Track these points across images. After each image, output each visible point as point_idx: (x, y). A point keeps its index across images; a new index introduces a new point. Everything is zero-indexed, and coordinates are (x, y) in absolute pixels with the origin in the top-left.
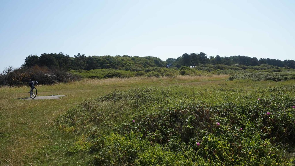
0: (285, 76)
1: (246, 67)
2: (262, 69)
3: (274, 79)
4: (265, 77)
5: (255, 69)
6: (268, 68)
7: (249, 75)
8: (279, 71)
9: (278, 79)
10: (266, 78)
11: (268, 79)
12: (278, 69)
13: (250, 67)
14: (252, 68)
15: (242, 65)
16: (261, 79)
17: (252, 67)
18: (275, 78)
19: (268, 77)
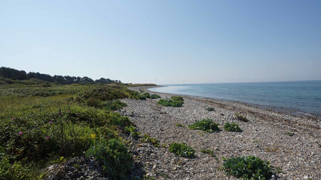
0: (53, 92)
1: (12, 81)
2: (31, 84)
3: (42, 95)
4: (33, 92)
5: (23, 83)
6: (38, 83)
7: (14, 91)
8: (49, 86)
9: (46, 94)
10: (34, 94)
11: (37, 95)
12: (48, 84)
13: (17, 81)
14: (20, 83)
15: (7, 79)
16: (28, 95)
17: (20, 81)
18: (44, 94)
19: (36, 92)
